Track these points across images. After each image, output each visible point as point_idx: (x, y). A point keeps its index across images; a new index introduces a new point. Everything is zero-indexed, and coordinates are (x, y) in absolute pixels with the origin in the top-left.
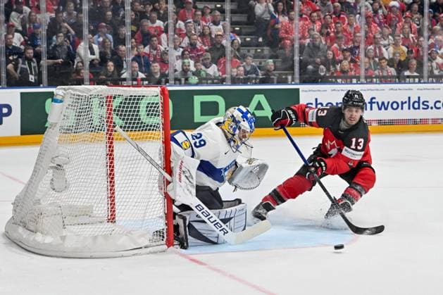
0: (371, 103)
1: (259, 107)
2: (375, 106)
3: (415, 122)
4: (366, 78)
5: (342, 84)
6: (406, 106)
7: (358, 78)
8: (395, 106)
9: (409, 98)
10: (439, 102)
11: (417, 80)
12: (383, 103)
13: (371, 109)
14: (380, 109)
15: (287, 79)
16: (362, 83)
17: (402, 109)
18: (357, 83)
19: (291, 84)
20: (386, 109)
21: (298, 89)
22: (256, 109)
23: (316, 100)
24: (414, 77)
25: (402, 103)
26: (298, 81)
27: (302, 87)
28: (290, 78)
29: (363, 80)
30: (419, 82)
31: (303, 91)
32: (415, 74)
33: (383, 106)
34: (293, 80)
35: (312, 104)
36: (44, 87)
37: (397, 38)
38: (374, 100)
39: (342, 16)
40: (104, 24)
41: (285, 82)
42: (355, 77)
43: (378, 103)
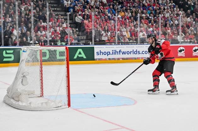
0: (120, 52)
1: (80, 53)
2: (121, 53)
3: (135, 59)
4: (118, 43)
5: (109, 45)
6: (132, 53)
7: (115, 43)
8: (128, 53)
9: (133, 50)
10: (144, 51)
11: (135, 44)
12: (124, 52)
13: (120, 54)
14: (123, 54)
15: (89, 43)
16: (116, 45)
17: (131, 54)
18: (114, 45)
19: (91, 45)
20: (125, 54)
21: (94, 47)
22: (79, 54)
23: (100, 51)
24: (135, 43)
25: (131, 52)
26: (93, 44)
27: (95, 46)
28: (91, 43)
29: (117, 44)
30: (136, 44)
31: (95, 48)
32: (135, 41)
33: (124, 53)
34: (92, 44)
35: (98, 52)
36: (2, 46)
37: (127, 29)
38: (121, 51)
39: (108, 21)
40: (23, 24)
41: (89, 44)
42: (114, 43)
43: (122, 52)
